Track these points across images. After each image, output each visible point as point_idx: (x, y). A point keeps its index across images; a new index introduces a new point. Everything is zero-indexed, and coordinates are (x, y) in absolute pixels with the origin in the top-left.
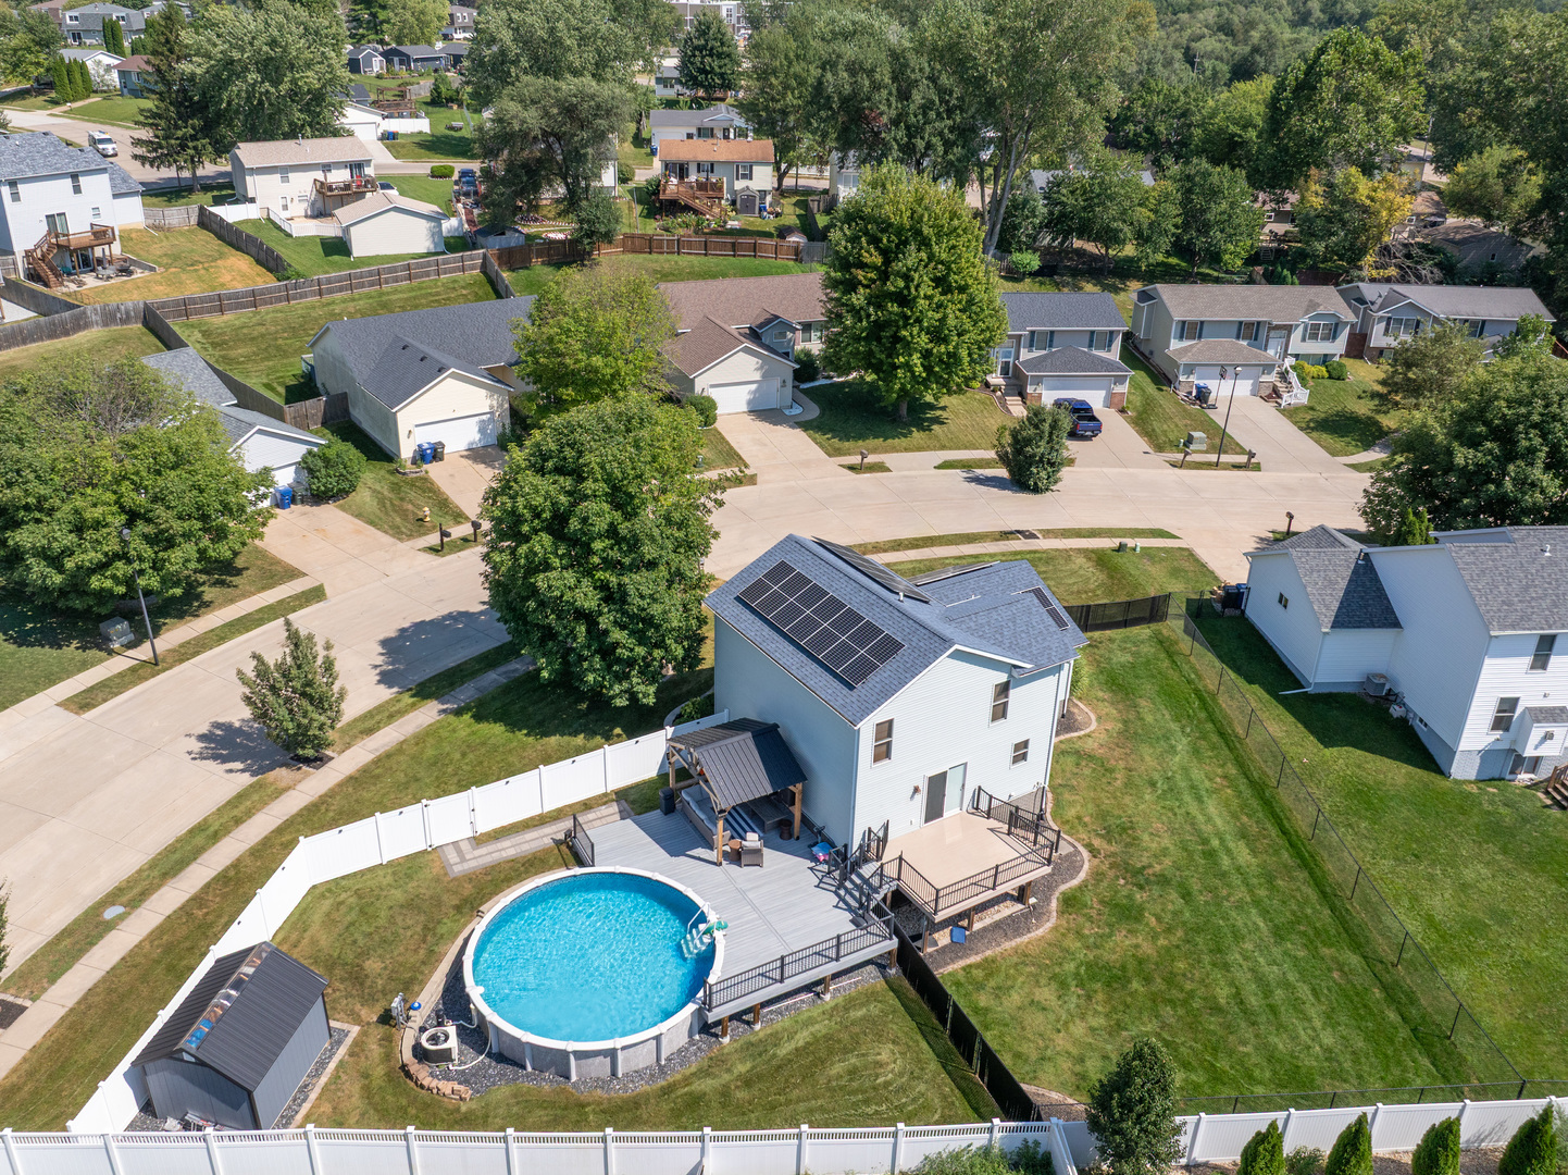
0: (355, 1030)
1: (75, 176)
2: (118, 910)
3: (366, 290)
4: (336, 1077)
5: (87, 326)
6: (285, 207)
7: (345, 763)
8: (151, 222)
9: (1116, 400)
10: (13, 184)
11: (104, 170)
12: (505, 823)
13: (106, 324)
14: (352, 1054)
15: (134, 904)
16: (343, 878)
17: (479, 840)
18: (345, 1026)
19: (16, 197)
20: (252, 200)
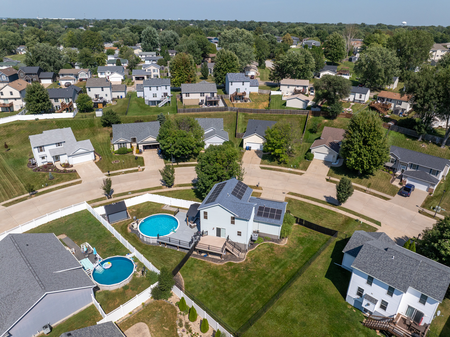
0: (131, 218)
1: (243, 82)
2: (130, 193)
3: (281, 114)
4: (123, 222)
5: (227, 110)
6: (287, 93)
7: (172, 189)
8: (259, 92)
9: (430, 190)
10: (232, 82)
11: (249, 82)
12: (176, 206)
13: (231, 111)
14: (127, 221)
15: (132, 193)
16: (152, 202)
17: (171, 206)
18: (130, 217)
19: (232, 85)
20: (281, 91)
